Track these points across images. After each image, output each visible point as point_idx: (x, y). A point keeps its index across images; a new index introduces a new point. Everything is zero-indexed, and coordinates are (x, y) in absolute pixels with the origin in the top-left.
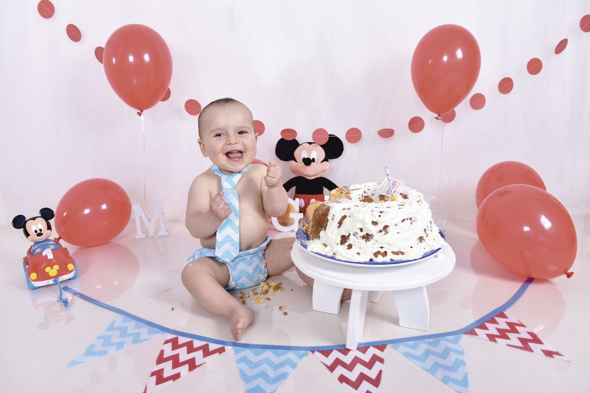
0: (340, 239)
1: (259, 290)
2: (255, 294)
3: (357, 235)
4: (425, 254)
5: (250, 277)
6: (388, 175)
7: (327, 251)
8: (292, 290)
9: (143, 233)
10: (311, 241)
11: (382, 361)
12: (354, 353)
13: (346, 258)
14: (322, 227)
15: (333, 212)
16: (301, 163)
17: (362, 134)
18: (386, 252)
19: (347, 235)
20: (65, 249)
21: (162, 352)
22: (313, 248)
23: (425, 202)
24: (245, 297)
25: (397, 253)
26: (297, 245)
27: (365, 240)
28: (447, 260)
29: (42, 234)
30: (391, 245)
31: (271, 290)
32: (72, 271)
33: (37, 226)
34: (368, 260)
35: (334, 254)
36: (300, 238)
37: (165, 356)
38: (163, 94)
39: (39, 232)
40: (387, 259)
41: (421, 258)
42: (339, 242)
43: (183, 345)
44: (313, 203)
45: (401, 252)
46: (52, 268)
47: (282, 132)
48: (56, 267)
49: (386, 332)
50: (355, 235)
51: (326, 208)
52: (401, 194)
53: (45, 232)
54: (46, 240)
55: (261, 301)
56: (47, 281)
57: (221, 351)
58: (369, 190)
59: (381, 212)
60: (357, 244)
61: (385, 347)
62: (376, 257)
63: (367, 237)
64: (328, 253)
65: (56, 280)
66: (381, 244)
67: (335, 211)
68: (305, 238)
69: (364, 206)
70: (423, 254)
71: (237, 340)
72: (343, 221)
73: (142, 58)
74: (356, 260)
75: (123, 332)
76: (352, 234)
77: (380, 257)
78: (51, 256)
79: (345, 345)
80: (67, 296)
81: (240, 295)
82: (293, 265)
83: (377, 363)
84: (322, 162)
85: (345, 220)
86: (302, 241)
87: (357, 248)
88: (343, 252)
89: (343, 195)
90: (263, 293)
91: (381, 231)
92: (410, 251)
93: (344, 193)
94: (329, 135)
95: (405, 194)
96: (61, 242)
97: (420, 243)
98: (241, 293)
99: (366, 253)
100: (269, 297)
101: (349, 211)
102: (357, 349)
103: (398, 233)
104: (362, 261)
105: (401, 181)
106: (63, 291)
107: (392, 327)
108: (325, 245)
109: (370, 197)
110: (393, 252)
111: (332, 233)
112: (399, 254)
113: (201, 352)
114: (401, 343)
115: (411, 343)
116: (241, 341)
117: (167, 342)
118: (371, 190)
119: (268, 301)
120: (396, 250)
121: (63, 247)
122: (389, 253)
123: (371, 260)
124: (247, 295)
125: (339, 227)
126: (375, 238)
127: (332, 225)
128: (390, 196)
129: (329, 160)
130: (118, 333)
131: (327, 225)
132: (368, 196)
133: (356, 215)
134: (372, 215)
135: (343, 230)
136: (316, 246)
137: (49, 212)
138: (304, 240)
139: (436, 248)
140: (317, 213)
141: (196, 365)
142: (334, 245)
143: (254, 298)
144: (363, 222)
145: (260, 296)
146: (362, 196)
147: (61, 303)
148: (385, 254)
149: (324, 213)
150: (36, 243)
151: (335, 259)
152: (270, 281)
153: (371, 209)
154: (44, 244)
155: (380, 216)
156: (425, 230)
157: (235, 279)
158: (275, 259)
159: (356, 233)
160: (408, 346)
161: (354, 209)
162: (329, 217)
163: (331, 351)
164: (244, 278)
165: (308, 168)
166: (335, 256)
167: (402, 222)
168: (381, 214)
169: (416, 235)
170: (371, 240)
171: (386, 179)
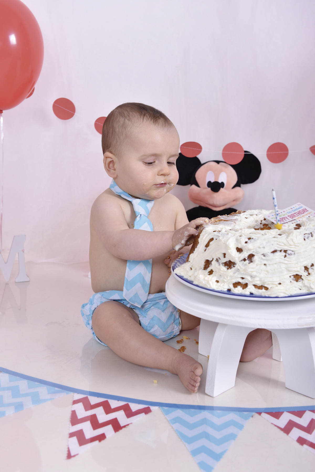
18: (246, 284)
25: (261, 287)
30: (253, 277)
34: (226, 290)
40: (247, 291)
45: (265, 287)
50: (218, 261)
57: (147, 411)
59: (249, 238)
62: (236, 287)
63: (230, 264)
66: (243, 274)
91: (245, 260)
99: (225, 282)
103: (265, 265)
110: (255, 286)
112: (262, 289)
113: (121, 413)
120: (259, 284)
122: (250, 286)
123: (229, 290)
141: (122, 426)
144: (227, 247)
148: (245, 286)
155: (246, 242)
167: (272, 254)
168: (249, 241)
169: (289, 271)
170: (233, 268)
171: (297, 206)
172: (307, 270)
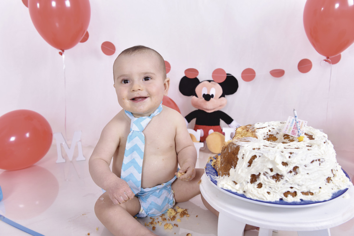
0: (250, 178)
1: (167, 216)
2: (163, 220)
3: (267, 175)
4: (334, 195)
5: (159, 208)
6: (296, 117)
7: (237, 188)
8: (197, 216)
9: (63, 158)
10: (221, 178)
13: (257, 197)
14: (232, 164)
15: (243, 151)
16: (201, 98)
17: (256, 74)
18: (295, 192)
19: (257, 174)
22: (223, 185)
23: (329, 142)
24: (155, 223)
25: (306, 194)
27: (275, 179)
30: (301, 186)
31: (178, 216)
34: (278, 200)
35: (244, 192)
36: (209, 173)
38: (82, 36)
40: (297, 199)
41: (331, 199)
42: (249, 181)
44: (212, 134)
45: (310, 192)
47: (186, 71)
50: (265, 175)
51: (235, 146)
52: (305, 134)
55: (170, 228)
58: (273, 129)
59: (291, 153)
60: (267, 183)
63: (277, 177)
64: (238, 190)
66: (291, 184)
67: (245, 150)
68: (214, 173)
69: (272, 146)
72: (253, 161)
73: (64, 4)
74: (267, 199)
76: (262, 173)
77: (289, 196)
81: (151, 221)
84: (220, 97)
85: (256, 160)
86: (212, 176)
87: (267, 187)
88: (252, 190)
89: (249, 134)
90: (171, 219)
91: (291, 172)
92: (320, 191)
93: (250, 131)
94: (227, 74)
95: (310, 134)
97: (327, 184)
99: (277, 193)
100: (176, 223)
101: (259, 151)
103: (308, 174)
104: (272, 201)
105: (304, 121)
108: (234, 182)
109: (275, 136)
110: (303, 193)
111: (242, 171)
112: (308, 195)
118: (276, 129)
119: (175, 227)
120: (306, 190)
122: (299, 193)
123: (281, 199)
124: (157, 221)
125: (249, 166)
126: (285, 178)
127: (242, 164)
128: (296, 136)
129: (226, 96)
131: (236, 164)
132: (273, 135)
133: (266, 155)
134: (282, 156)
135: (253, 169)
136: (226, 183)
138: (214, 176)
139: (343, 188)
140: (226, 150)
142: (244, 183)
143: (163, 224)
145: (167, 222)
146: (267, 134)
148: (295, 194)
149: (234, 151)
151: (245, 197)
152: (176, 207)
153: (280, 150)
155: (290, 157)
156: (332, 170)
157: (146, 210)
158: (183, 189)
159: (266, 172)
161: (264, 150)
162: (239, 156)
164: (154, 210)
165: (208, 102)
166: (245, 194)
167: (311, 164)
168: (291, 155)
169: (325, 176)
170: (281, 180)
171: (291, 119)
172: (332, 172)
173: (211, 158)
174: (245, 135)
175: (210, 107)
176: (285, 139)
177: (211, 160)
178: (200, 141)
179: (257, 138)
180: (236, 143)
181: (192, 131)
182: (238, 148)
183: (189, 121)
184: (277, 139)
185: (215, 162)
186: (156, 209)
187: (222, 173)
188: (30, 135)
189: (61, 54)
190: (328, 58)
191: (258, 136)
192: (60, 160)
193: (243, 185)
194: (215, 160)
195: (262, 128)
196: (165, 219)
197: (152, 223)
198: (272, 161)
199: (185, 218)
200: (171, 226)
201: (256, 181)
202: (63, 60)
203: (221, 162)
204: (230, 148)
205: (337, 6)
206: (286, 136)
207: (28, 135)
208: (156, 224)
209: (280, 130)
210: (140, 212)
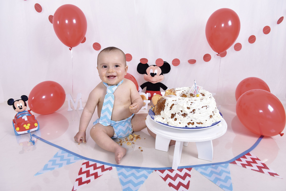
0: (171, 116)
1: (129, 138)
3: (179, 114)
4: (213, 124)
5: (124, 132)
6: (195, 84)
7: (164, 121)
8: (145, 139)
9: (71, 108)
10: (156, 116)
11: (190, 176)
12: (176, 172)
13: (174, 125)
14: (162, 109)
15: (168, 102)
16: (149, 75)
17: (180, 62)
18: (193, 123)
19: (174, 113)
20: (33, 116)
21: (81, 169)
22: (157, 119)
23: (213, 98)
25: (199, 123)
26: (148, 117)
27: (183, 116)
28: (223, 127)
29: (22, 108)
30: (196, 119)
31: (135, 139)
32: (36, 127)
33: (19, 104)
34: (185, 126)
35: (168, 123)
36: (150, 114)
37: (83, 171)
38: (82, 39)
39: (20, 107)
40: (194, 126)
41: (211, 126)
42: (170, 117)
43: (91, 166)
44: (155, 95)
45: (201, 123)
46: (27, 125)
47: (141, 60)
48: (29, 125)
49: (191, 161)
50: (178, 114)
51: (164, 99)
52: (201, 93)
53: (24, 107)
54: (24, 111)
55: (130, 144)
56: (24, 131)
57: (110, 169)
58: (185, 91)
59: (192, 103)
60: (179, 118)
61: (191, 169)
62: (189, 125)
63: (185, 115)
64: (165, 122)
65: (29, 131)
66: (191, 118)
67: (169, 101)
68: (153, 114)
69: (183, 99)
70: (212, 124)
71: (118, 164)
72: (173, 107)
73: (72, 22)
74: (179, 126)
75: (62, 158)
76: (177, 113)
77: (190, 124)
78: (26, 119)
79: (172, 167)
80: (34, 139)
81: (120, 141)
82: (146, 127)
83: (187, 177)
84: (160, 75)
86: (152, 115)
87: (179, 120)
88: (172, 122)
89: (172, 93)
90: (131, 140)
91: (191, 112)
92: (206, 122)
93: (173, 92)
94: (164, 62)
95: (203, 93)
96: (31, 112)
97: (210, 118)
98: (120, 140)
99: (184, 123)
100: (133, 142)
101: (176, 102)
102: (178, 169)
103: (200, 113)
104: (181, 127)
105: (201, 87)
106: (32, 137)
107: (195, 159)
108: (163, 118)
109: (185, 94)
110: (197, 123)
111: (167, 112)
112: (200, 124)
113: (100, 169)
114: (199, 167)
115: (204, 167)
116: (120, 164)
117: (83, 164)
119: (133, 144)
120: (199, 122)
121: (32, 115)
122: (195, 123)
123: (186, 126)
124: (123, 141)
125: (171, 109)
126: (188, 115)
127: (167, 108)
128: (196, 94)
129: (163, 74)
130: (59, 159)
131: (164, 108)
132: (184, 94)
133: (179, 104)
134: (187, 104)
135: (172, 111)
136: (159, 119)
137: (25, 97)
138: (153, 115)
139: (218, 121)
140: (159, 102)
141: (98, 176)
142: (168, 118)
143: (127, 142)
144: (182, 107)
145: (129, 141)
146: (182, 94)
147: (31, 143)
149: (163, 102)
150: (19, 112)
152: (134, 134)
153: (186, 101)
154: (23, 113)
155: (191, 105)
156: (213, 112)
157: (117, 134)
158: (137, 124)
159: (179, 112)
160: (202, 169)
161: (178, 101)
162: (166, 104)
163: (164, 170)
164: (121, 133)
165: (153, 78)
166: (168, 124)
167: (202, 108)
169: (209, 114)
170: (186, 116)
171: (194, 86)
172: (213, 113)
173: (152, 106)
174: (170, 94)
175: (155, 80)
176: (190, 96)
177: (152, 108)
178: (149, 100)
179: (176, 95)
180: (164, 98)
181: (144, 94)
182: (165, 100)
183: (142, 88)
184: (187, 96)
185: (154, 109)
186: (122, 133)
187: (157, 113)
188: (53, 95)
189: (70, 49)
190: (219, 54)
191: (177, 95)
192: (70, 109)
193: (167, 119)
194: (154, 107)
195: (179, 90)
196: (128, 140)
197: (120, 142)
198: (182, 106)
199: (138, 139)
200: (131, 143)
201: (174, 117)
202: (72, 53)
203: (157, 108)
204: (161, 100)
205: (223, 25)
206: (192, 95)
207: (52, 95)
208: (122, 142)
209: (188, 91)
210: (114, 136)
